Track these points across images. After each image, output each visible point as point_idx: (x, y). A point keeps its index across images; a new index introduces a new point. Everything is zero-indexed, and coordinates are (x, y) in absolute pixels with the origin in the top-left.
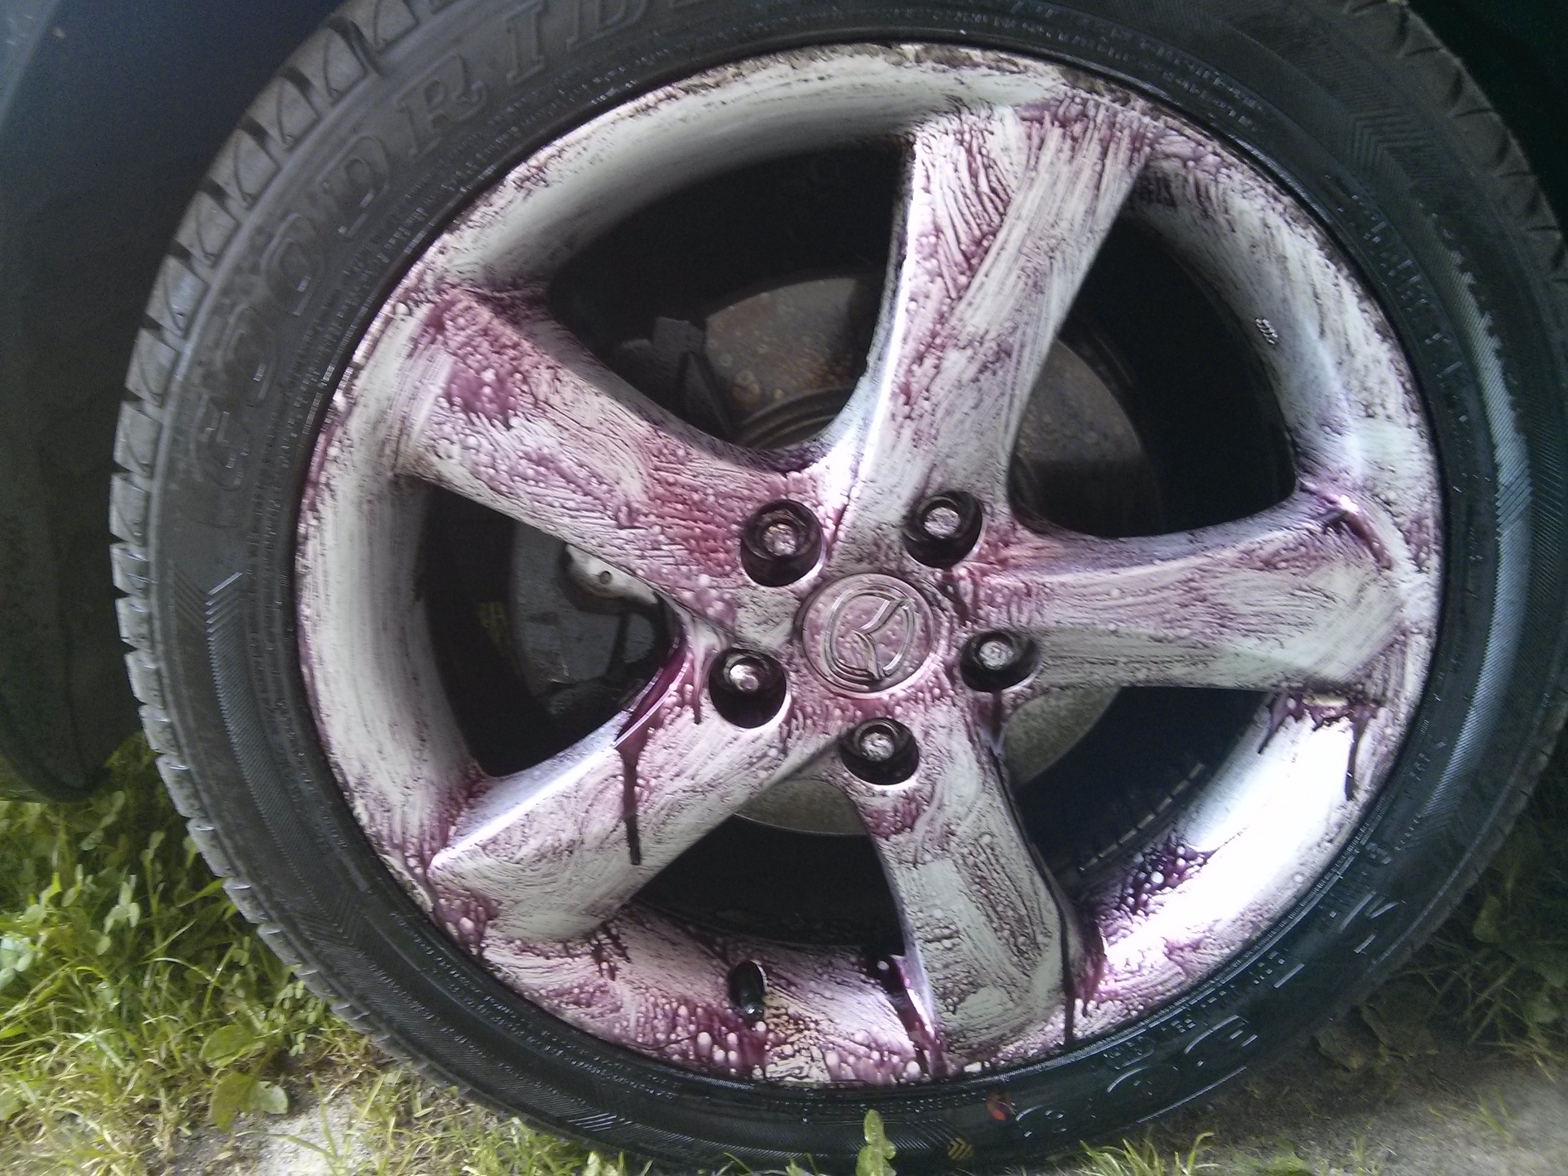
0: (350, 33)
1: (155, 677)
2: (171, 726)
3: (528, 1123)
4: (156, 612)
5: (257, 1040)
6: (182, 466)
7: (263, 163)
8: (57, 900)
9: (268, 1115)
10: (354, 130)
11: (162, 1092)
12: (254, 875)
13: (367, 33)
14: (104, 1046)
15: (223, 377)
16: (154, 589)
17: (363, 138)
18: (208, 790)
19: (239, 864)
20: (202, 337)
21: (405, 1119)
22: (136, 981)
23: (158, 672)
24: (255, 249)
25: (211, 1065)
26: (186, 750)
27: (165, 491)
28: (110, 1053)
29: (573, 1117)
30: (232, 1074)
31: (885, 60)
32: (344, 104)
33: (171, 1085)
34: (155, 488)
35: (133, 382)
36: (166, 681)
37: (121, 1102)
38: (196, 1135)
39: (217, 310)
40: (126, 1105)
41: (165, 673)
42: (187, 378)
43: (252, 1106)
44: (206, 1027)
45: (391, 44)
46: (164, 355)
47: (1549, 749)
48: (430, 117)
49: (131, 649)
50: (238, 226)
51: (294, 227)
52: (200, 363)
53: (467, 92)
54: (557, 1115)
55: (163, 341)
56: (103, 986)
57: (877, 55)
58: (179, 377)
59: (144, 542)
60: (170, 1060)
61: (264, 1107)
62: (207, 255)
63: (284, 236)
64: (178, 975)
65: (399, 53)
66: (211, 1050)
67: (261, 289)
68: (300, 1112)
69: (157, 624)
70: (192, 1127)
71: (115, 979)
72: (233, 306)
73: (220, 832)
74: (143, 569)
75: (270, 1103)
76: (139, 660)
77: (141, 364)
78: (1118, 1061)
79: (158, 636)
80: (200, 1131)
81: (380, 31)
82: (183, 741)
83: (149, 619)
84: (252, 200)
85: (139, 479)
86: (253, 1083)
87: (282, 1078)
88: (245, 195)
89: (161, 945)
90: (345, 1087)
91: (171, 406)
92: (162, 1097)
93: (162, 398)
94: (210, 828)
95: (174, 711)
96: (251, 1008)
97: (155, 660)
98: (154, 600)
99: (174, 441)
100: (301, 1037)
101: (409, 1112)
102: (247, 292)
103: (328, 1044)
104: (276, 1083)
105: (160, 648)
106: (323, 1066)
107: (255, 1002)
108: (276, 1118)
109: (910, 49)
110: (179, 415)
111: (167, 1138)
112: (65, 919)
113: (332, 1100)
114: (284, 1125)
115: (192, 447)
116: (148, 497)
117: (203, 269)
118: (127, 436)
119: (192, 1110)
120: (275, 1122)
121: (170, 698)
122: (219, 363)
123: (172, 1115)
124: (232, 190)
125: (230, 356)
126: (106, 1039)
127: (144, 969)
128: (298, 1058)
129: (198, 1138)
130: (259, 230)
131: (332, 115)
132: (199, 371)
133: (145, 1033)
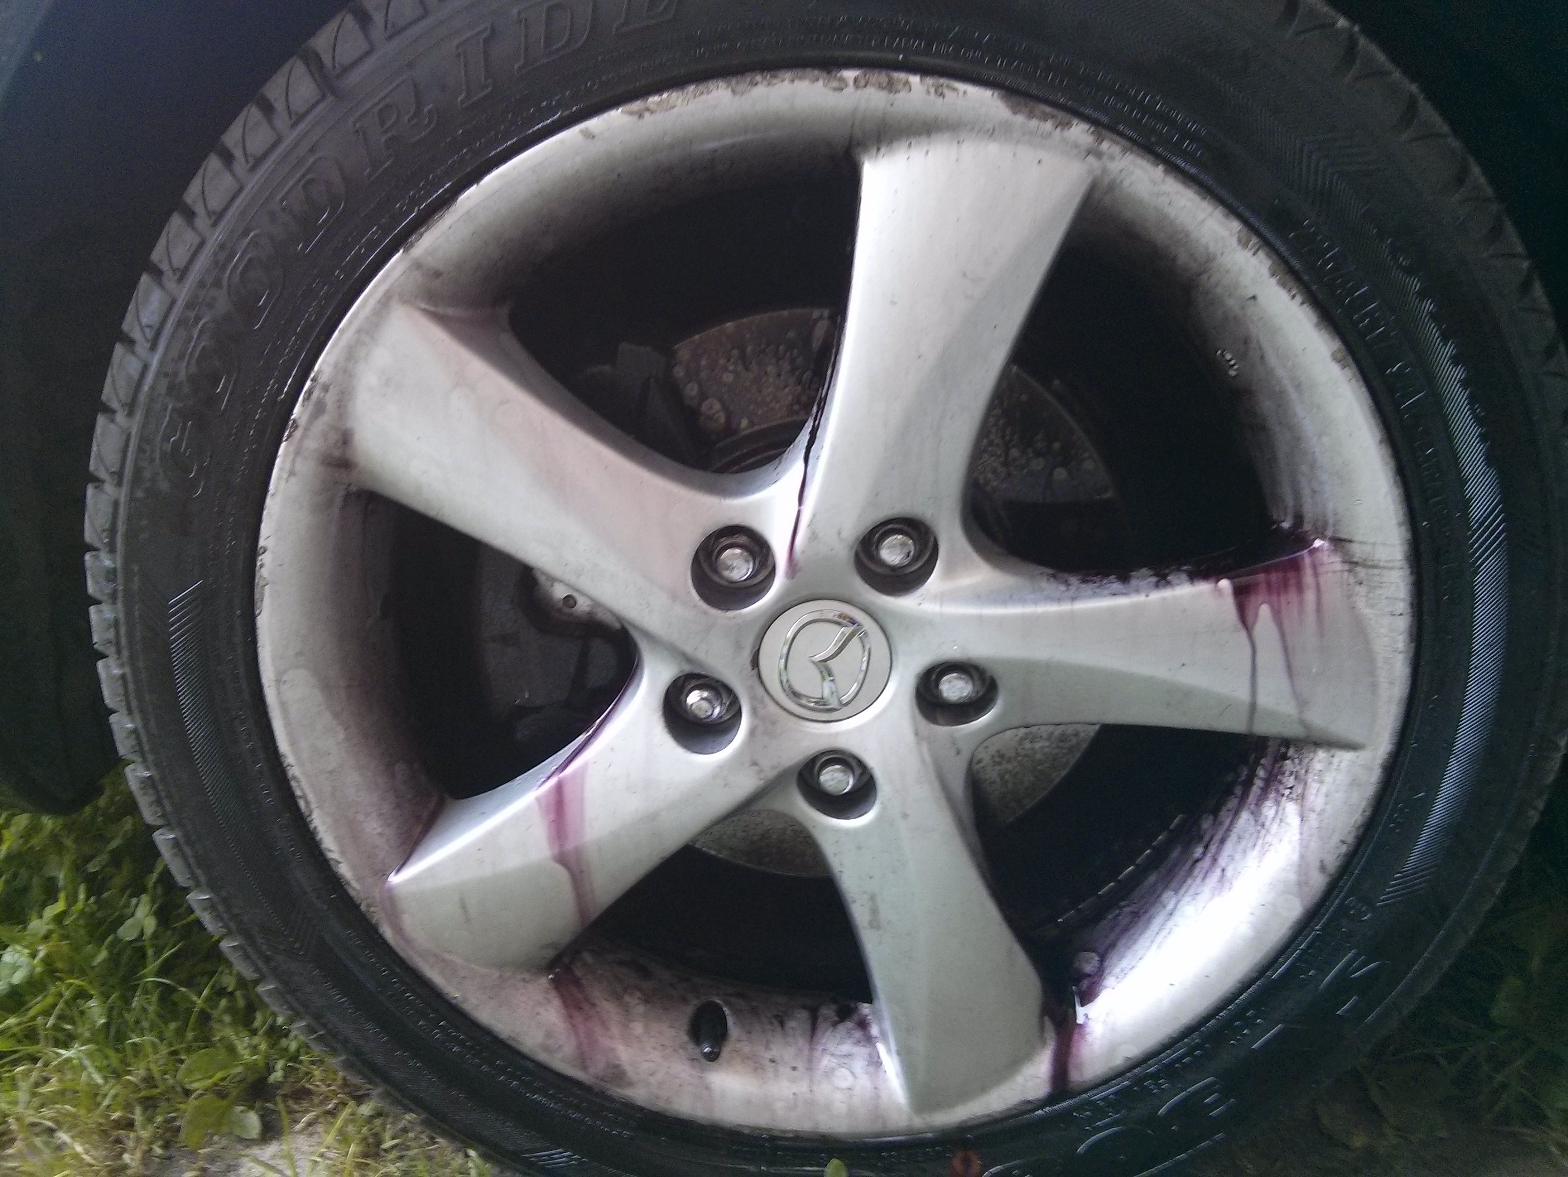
0: (313, 61)
1: (120, 682)
2: (135, 731)
3: (485, 1157)
4: (121, 616)
5: (237, 1065)
6: (147, 474)
7: (227, 182)
8: (59, 919)
9: (241, 1140)
10: (312, 150)
11: (138, 1110)
12: (213, 886)
13: (327, 59)
14: (87, 1062)
15: (186, 389)
16: (120, 595)
17: (320, 158)
18: (169, 797)
19: (199, 872)
20: (167, 348)
21: (373, 1150)
22: (126, 1001)
23: (123, 677)
24: (219, 265)
25: (188, 1087)
26: (150, 757)
27: (132, 499)
28: (91, 1070)
29: (528, 1151)
30: (208, 1096)
31: (825, 85)
32: (302, 127)
33: (149, 1104)
34: (123, 495)
35: (107, 393)
36: (131, 687)
37: (96, 1118)
38: (168, 1154)
39: (182, 322)
40: (101, 1121)
41: (129, 677)
42: (152, 388)
43: (225, 1129)
44: (189, 1050)
45: (347, 69)
46: (133, 366)
47: (1541, 805)
48: (383, 139)
49: (103, 656)
50: (202, 244)
51: (254, 243)
52: (166, 375)
53: (417, 114)
54: (512, 1148)
55: (133, 353)
56: (92, 1003)
57: (818, 80)
58: (146, 388)
59: (112, 549)
60: (149, 1081)
61: (237, 1131)
62: (174, 270)
63: (245, 251)
64: (166, 994)
65: (354, 77)
66: (190, 1072)
67: (223, 305)
68: (272, 1139)
69: (123, 630)
70: (166, 1146)
71: (106, 996)
72: (198, 319)
73: (182, 840)
74: (111, 575)
75: (243, 1127)
76: (107, 667)
77: (113, 377)
78: (1090, 1120)
79: (123, 641)
80: (172, 1152)
81: (337, 59)
82: (146, 748)
83: (116, 624)
84: (217, 217)
85: (109, 488)
86: (230, 1107)
87: (258, 1104)
88: (210, 214)
89: (153, 965)
90: (317, 1117)
91: (139, 416)
92: (138, 1115)
93: (131, 408)
94: (172, 836)
95: (137, 716)
96: (237, 1034)
97: (122, 666)
98: (120, 605)
99: (140, 450)
100: (280, 1064)
101: (378, 1143)
102: (211, 306)
103: (307, 1074)
104: (251, 1108)
105: (125, 653)
106: (302, 1094)
107: (240, 1029)
108: (249, 1143)
109: (850, 75)
110: (145, 425)
111: (138, 1155)
112: (65, 937)
113: (304, 1129)
114: (255, 1151)
115: (157, 455)
116: (116, 504)
117: (171, 284)
118: (98, 446)
119: (167, 1130)
120: (248, 1147)
121: (134, 704)
122: (182, 375)
123: (145, 1134)
124: (199, 209)
125: (193, 369)
126: (90, 1055)
127: (134, 989)
128: (278, 1085)
129: (169, 1158)
130: (222, 247)
131: (290, 138)
132: (164, 384)
133: (129, 1052)
